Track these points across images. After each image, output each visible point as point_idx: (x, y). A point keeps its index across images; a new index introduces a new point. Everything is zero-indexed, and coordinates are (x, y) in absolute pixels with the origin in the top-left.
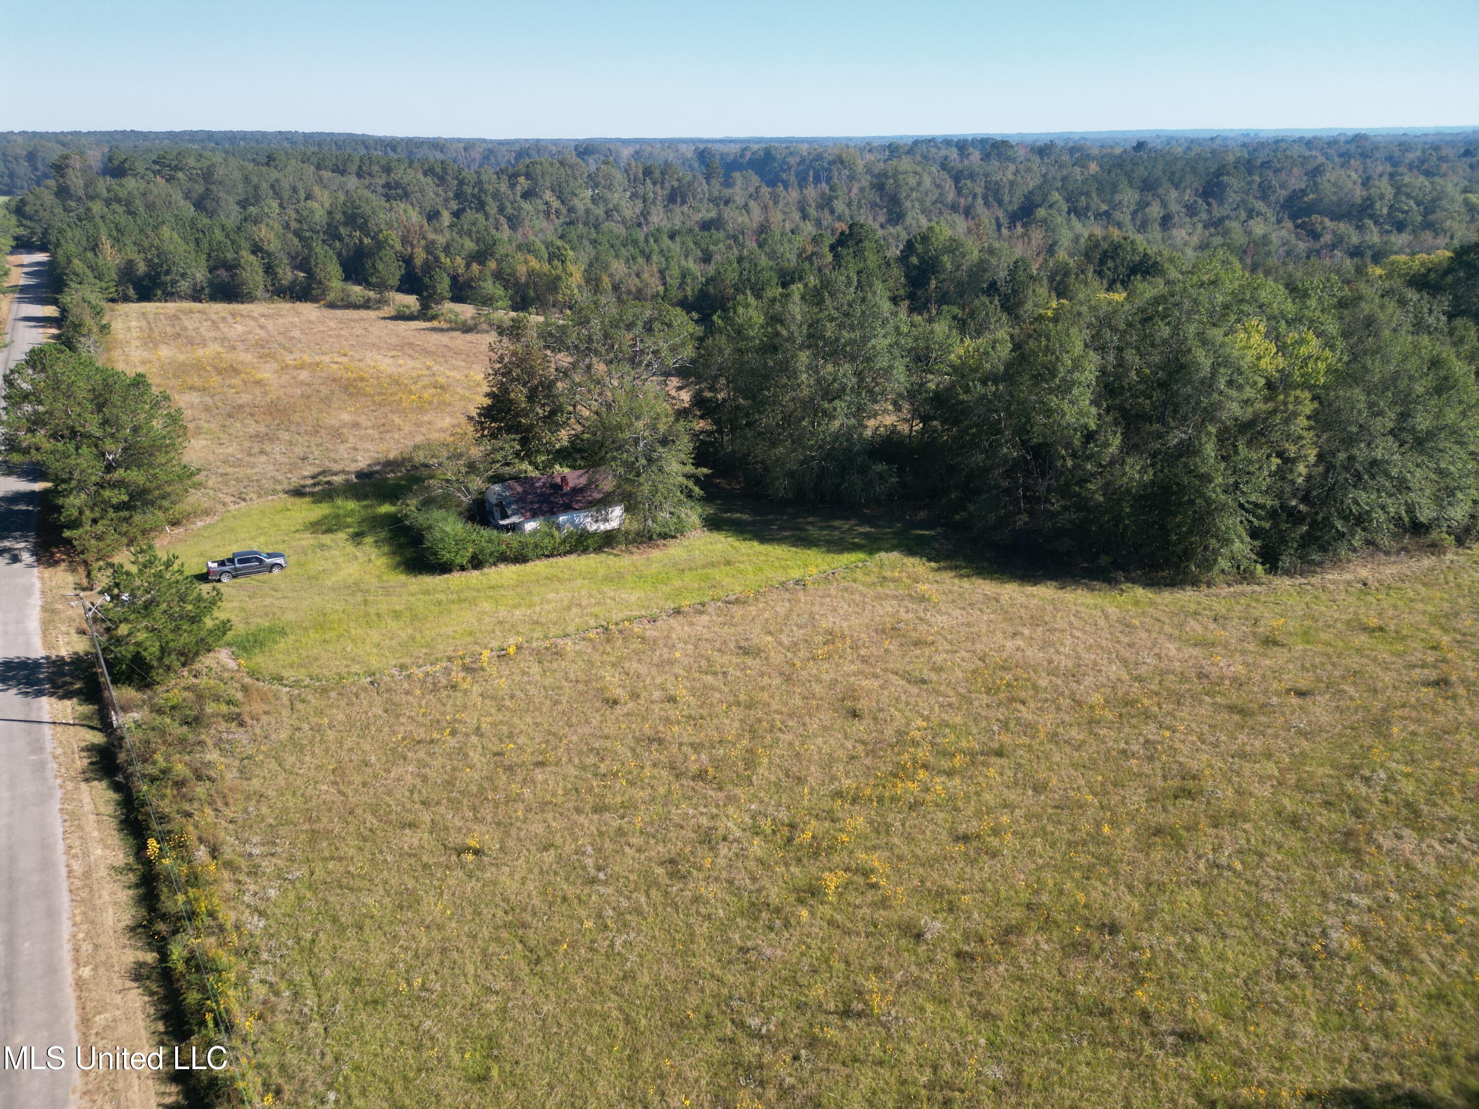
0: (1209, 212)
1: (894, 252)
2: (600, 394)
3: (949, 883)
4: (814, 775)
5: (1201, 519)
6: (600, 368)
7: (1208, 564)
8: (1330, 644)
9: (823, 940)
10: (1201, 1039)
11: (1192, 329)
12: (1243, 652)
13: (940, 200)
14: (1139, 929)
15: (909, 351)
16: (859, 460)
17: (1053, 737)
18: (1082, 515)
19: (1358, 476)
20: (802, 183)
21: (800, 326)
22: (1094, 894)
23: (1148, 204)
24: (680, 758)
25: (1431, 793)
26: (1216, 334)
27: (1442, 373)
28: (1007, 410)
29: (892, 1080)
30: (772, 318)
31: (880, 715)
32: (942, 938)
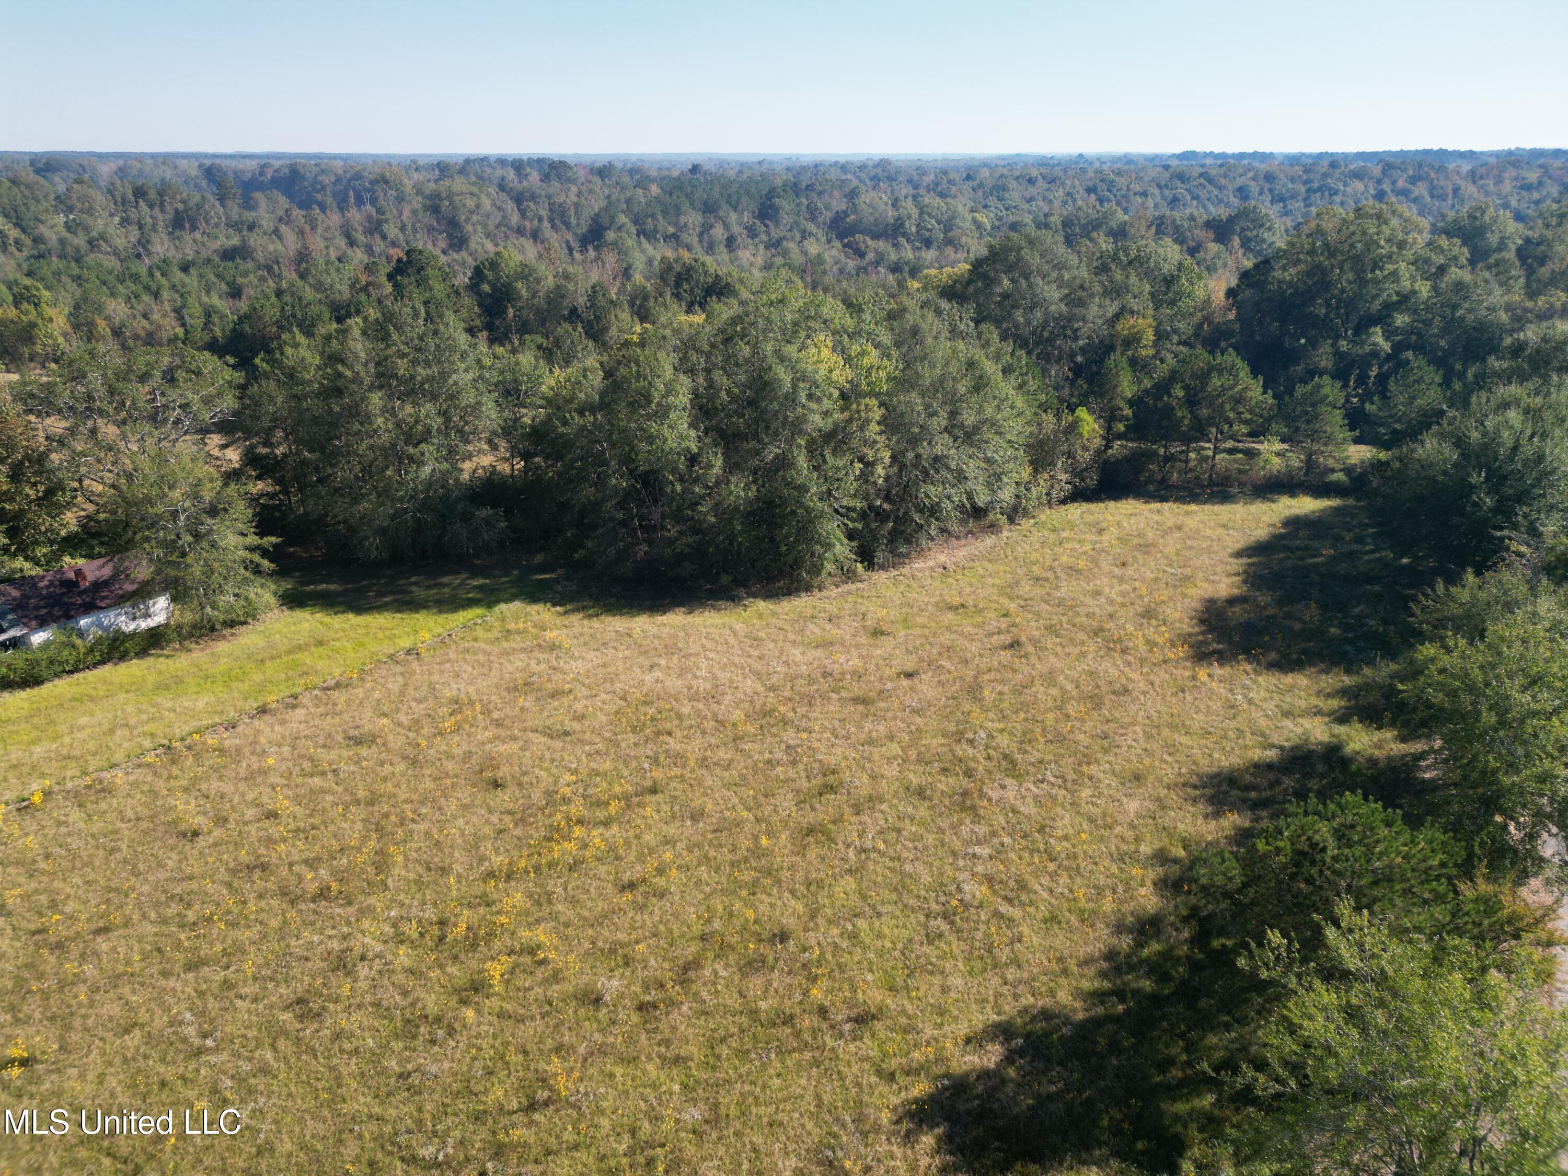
0: (768, 233)
1: (462, 279)
2: (114, 463)
3: (621, 936)
4: (460, 861)
5: (805, 528)
6: (109, 431)
7: (816, 570)
8: (925, 627)
9: (495, 1037)
10: (874, 1017)
11: (769, 347)
12: (857, 647)
13: (504, 223)
14: (806, 930)
15: (496, 385)
16: (460, 507)
17: (703, 762)
18: (698, 538)
19: (925, 472)
20: (342, 206)
21: (366, 365)
22: (761, 908)
23: (711, 226)
24: (293, 880)
25: (1022, 742)
26: (791, 350)
27: (977, 373)
28: (609, 439)
29: (591, 1161)
30: (330, 358)
31: (525, 779)
32: (622, 996)
